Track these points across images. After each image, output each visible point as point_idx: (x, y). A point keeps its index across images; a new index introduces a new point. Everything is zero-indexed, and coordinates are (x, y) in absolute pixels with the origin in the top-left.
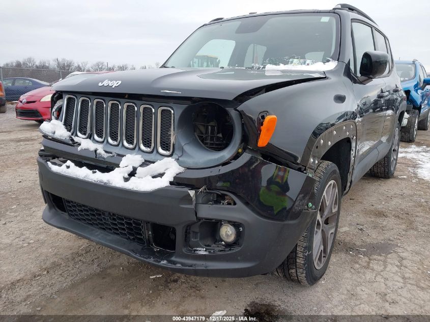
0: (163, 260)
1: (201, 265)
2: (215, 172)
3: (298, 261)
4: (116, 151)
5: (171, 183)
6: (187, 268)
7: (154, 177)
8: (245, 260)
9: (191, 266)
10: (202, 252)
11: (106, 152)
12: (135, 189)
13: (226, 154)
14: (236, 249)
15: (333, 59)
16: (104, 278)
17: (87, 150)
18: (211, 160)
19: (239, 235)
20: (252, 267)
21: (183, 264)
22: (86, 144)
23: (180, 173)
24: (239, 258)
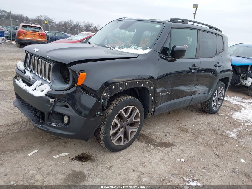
0: (40, 125)
1: (52, 130)
2: (61, 93)
3: (101, 138)
4: (36, 78)
5: (46, 95)
6: (46, 130)
7: (41, 91)
8: (70, 131)
9: (48, 129)
10: (54, 125)
11: (33, 78)
12: (34, 95)
13: (67, 86)
14: (67, 126)
15: (150, 48)
16: (33, 131)
17: (27, 76)
18: (61, 88)
19: (69, 121)
20: (72, 135)
21: (45, 128)
22: (28, 74)
23: (49, 91)
24: (67, 130)
